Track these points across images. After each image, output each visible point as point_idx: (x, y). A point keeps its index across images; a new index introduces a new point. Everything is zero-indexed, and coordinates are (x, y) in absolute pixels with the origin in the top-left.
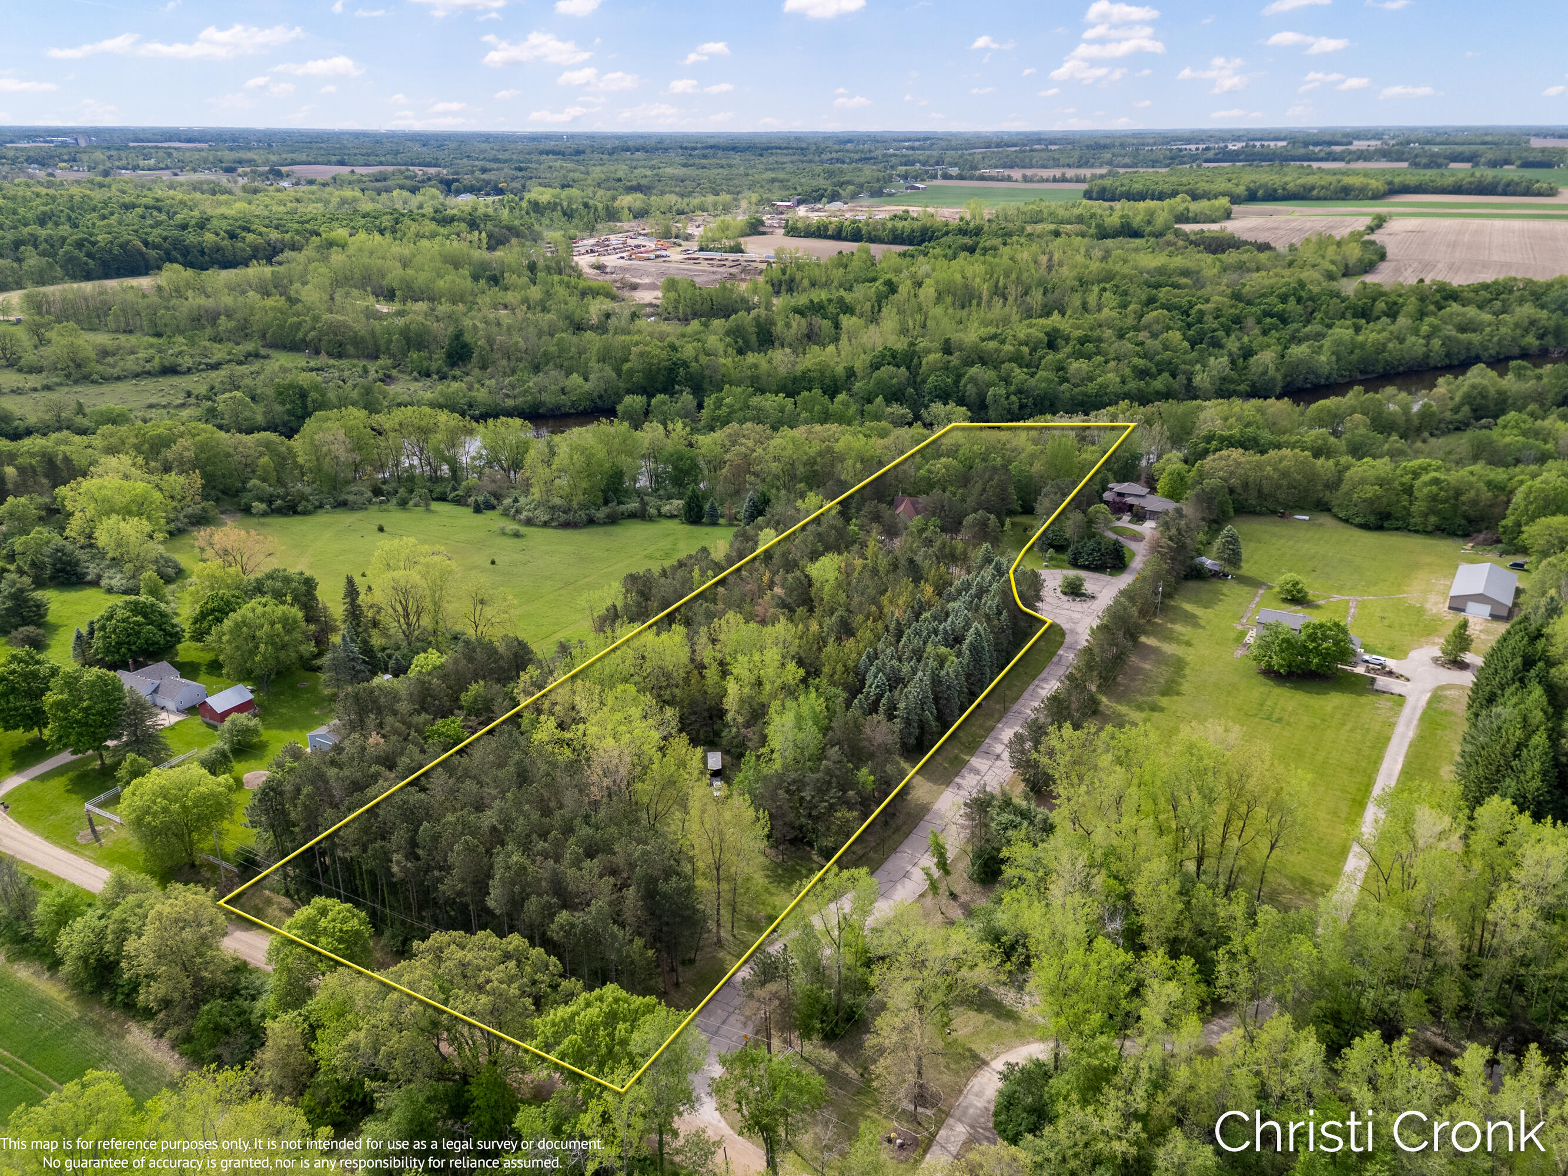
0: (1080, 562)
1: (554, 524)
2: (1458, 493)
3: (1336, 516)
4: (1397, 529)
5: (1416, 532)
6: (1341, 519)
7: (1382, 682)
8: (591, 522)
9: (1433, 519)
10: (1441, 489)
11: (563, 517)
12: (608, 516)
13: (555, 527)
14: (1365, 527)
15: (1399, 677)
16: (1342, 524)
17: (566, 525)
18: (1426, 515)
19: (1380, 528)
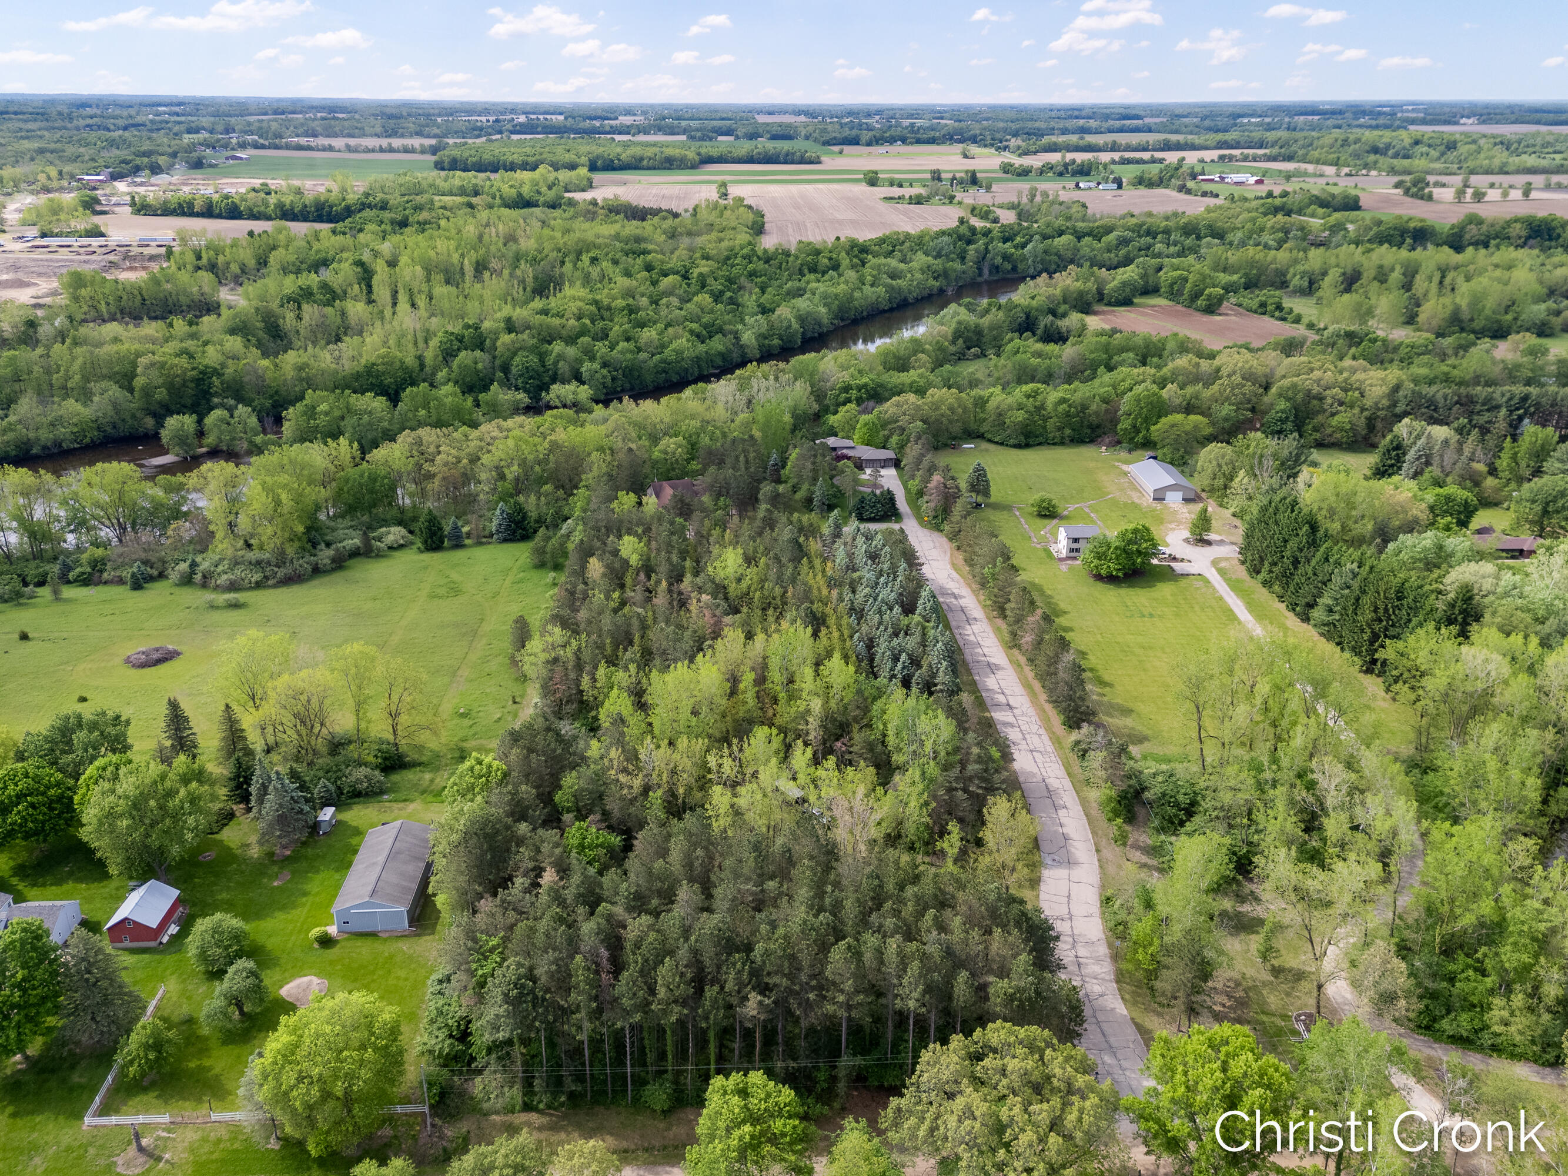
0: (866, 515)
1: (270, 582)
2: (1084, 407)
3: (990, 441)
4: (1040, 444)
5: (1054, 444)
6: (997, 443)
7: (1176, 566)
8: (317, 571)
9: (1068, 432)
10: (1070, 406)
11: (281, 573)
12: (333, 560)
13: (274, 586)
14: (1018, 446)
15: (1182, 560)
16: (999, 447)
17: (288, 581)
18: (1060, 429)
19: (1027, 446)
